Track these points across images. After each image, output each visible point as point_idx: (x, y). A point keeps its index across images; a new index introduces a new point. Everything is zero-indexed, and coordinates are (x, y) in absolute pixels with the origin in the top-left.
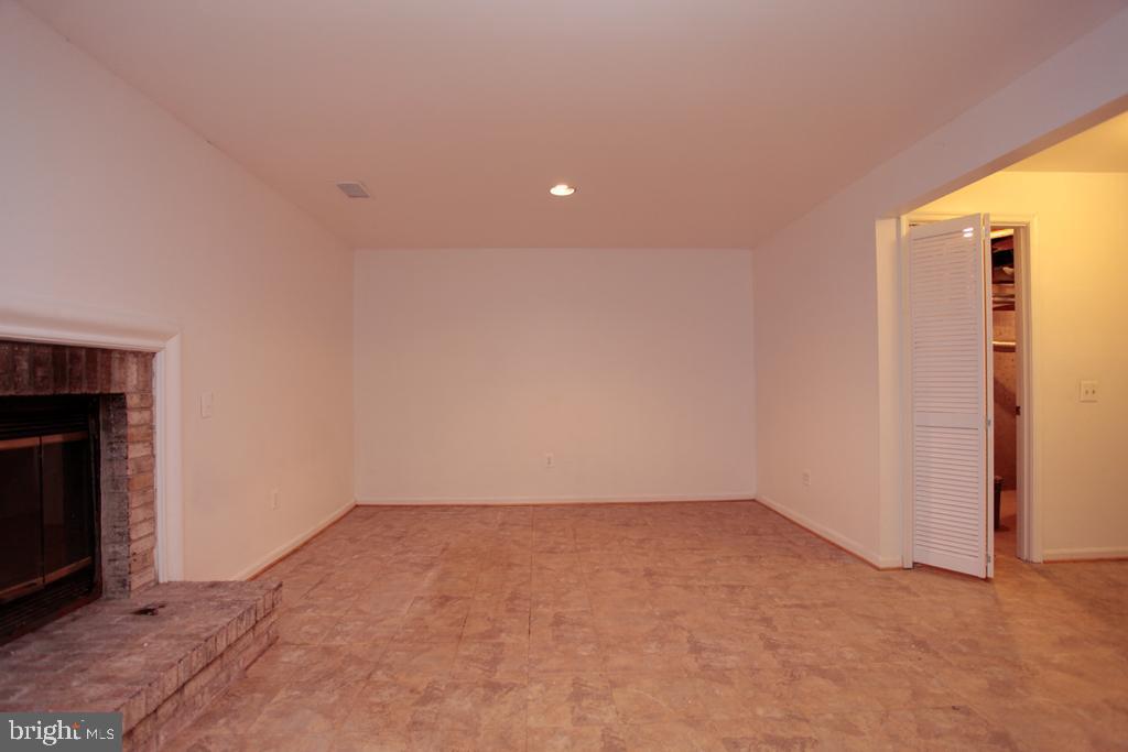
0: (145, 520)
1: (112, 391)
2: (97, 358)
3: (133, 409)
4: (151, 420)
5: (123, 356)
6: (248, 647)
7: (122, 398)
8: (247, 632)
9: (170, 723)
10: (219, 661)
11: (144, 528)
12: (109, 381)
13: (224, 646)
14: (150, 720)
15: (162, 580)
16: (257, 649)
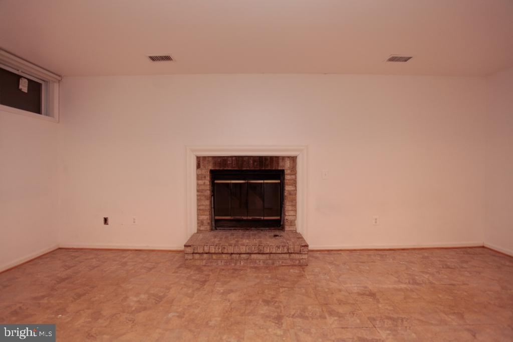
1: (279, 169)
3: (287, 174)
4: (296, 178)
5: (283, 158)
6: (285, 259)
7: (283, 171)
8: (282, 253)
9: (245, 261)
10: (268, 256)
11: (292, 213)
12: (278, 166)
13: (268, 251)
14: (238, 256)
15: (298, 231)
16: (292, 263)
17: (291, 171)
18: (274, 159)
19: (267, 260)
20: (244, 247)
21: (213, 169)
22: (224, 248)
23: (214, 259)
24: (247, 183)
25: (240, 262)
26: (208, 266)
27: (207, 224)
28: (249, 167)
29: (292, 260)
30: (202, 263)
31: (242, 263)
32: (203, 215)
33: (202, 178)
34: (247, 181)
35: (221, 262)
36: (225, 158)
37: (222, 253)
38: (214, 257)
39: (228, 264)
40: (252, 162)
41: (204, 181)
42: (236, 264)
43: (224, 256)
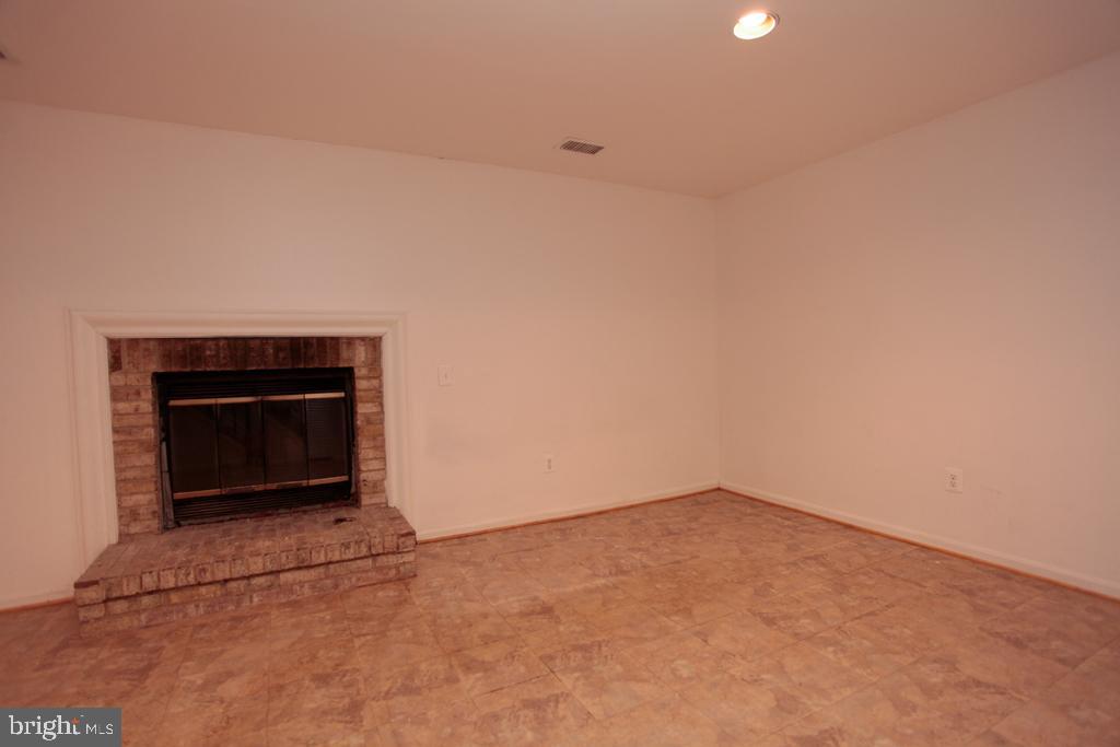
0: (376, 459)
1: (341, 365)
2: (327, 345)
3: (360, 378)
4: (381, 386)
5: (350, 341)
6: (367, 571)
7: (350, 370)
8: (356, 559)
9: (265, 593)
10: (322, 570)
11: (375, 465)
12: (338, 359)
13: (322, 559)
14: (243, 583)
15: (391, 505)
16: (381, 577)
17: (370, 370)
19: (321, 579)
20: (259, 560)
21: (162, 371)
22: (204, 570)
23: (175, 604)
24: (262, 401)
25: (251, 597)
26: (157, 625)
27: (150, 517)
28: (265, 363)
29: (380, 569)
30: (136, 623)
31: (256, 600)
32: (136, 493)
33: (128, 395)
34: (260, 398)
35: (197, 606)
36: (198, 342)
37: (199, 584)
38: (175, 598)
39: (217, 608)
40: (271, 351)
41: (134, 404)
42: (238, 604)
43: (203, 590)
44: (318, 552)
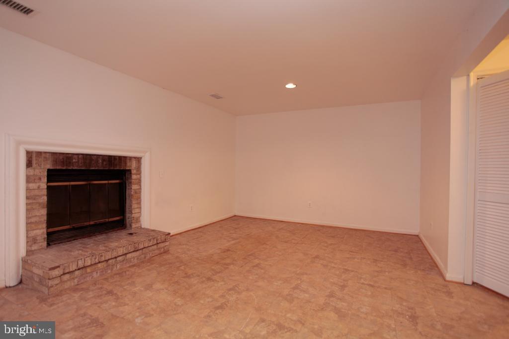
0: (137, 208)
1: (127, 169)
2: (122, 159)
3: (133, 174)
4: (140, 178)
5: (131, 158)
6: (154, 250)
7: (130, 171)
8: (153, 245)
9: (121, 264)
10: (141, 251)
11: (137, 210)
12: (126, 166)
13: (142, 247)
14: (114, 260)
15: (143, 227)
16: (159, 252)
17: (137, 171)
18: (123, 159)
19: (140, 255)
20: (121, 249)
21: (52, 168)
22: (102, 256)
23: (89, 273)
25: (116, 266)
26: (82, 283)
27: (43, 240)
28: (98, 167)
29: (158, 249)
30: (73, 284)
31: (118, 267)
33: (35, 179)
34: (89, 182)
35: (97, 273)
36: (70, 155)
37: (99, 262)
38: (89, 270)
39: (104, 273)
40: (101, 161)
41: (38, 184)
42: (112, 270)
43: (99, 265)
44: (141, 244)
